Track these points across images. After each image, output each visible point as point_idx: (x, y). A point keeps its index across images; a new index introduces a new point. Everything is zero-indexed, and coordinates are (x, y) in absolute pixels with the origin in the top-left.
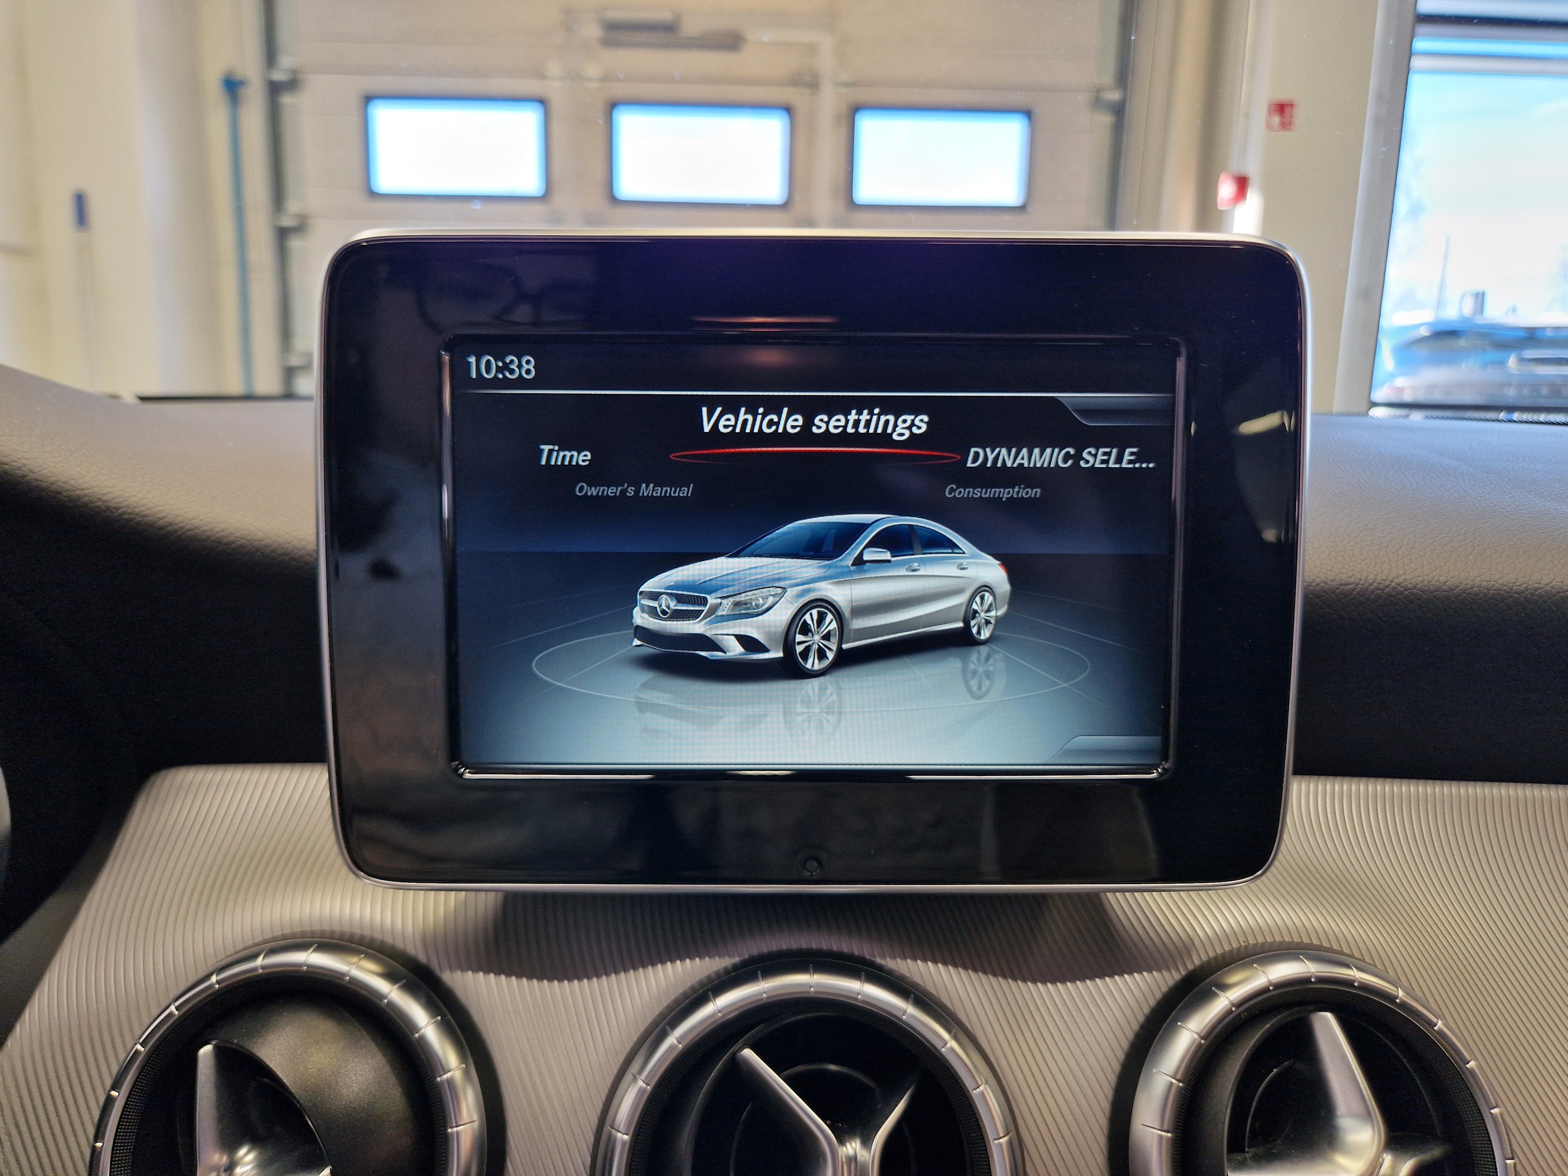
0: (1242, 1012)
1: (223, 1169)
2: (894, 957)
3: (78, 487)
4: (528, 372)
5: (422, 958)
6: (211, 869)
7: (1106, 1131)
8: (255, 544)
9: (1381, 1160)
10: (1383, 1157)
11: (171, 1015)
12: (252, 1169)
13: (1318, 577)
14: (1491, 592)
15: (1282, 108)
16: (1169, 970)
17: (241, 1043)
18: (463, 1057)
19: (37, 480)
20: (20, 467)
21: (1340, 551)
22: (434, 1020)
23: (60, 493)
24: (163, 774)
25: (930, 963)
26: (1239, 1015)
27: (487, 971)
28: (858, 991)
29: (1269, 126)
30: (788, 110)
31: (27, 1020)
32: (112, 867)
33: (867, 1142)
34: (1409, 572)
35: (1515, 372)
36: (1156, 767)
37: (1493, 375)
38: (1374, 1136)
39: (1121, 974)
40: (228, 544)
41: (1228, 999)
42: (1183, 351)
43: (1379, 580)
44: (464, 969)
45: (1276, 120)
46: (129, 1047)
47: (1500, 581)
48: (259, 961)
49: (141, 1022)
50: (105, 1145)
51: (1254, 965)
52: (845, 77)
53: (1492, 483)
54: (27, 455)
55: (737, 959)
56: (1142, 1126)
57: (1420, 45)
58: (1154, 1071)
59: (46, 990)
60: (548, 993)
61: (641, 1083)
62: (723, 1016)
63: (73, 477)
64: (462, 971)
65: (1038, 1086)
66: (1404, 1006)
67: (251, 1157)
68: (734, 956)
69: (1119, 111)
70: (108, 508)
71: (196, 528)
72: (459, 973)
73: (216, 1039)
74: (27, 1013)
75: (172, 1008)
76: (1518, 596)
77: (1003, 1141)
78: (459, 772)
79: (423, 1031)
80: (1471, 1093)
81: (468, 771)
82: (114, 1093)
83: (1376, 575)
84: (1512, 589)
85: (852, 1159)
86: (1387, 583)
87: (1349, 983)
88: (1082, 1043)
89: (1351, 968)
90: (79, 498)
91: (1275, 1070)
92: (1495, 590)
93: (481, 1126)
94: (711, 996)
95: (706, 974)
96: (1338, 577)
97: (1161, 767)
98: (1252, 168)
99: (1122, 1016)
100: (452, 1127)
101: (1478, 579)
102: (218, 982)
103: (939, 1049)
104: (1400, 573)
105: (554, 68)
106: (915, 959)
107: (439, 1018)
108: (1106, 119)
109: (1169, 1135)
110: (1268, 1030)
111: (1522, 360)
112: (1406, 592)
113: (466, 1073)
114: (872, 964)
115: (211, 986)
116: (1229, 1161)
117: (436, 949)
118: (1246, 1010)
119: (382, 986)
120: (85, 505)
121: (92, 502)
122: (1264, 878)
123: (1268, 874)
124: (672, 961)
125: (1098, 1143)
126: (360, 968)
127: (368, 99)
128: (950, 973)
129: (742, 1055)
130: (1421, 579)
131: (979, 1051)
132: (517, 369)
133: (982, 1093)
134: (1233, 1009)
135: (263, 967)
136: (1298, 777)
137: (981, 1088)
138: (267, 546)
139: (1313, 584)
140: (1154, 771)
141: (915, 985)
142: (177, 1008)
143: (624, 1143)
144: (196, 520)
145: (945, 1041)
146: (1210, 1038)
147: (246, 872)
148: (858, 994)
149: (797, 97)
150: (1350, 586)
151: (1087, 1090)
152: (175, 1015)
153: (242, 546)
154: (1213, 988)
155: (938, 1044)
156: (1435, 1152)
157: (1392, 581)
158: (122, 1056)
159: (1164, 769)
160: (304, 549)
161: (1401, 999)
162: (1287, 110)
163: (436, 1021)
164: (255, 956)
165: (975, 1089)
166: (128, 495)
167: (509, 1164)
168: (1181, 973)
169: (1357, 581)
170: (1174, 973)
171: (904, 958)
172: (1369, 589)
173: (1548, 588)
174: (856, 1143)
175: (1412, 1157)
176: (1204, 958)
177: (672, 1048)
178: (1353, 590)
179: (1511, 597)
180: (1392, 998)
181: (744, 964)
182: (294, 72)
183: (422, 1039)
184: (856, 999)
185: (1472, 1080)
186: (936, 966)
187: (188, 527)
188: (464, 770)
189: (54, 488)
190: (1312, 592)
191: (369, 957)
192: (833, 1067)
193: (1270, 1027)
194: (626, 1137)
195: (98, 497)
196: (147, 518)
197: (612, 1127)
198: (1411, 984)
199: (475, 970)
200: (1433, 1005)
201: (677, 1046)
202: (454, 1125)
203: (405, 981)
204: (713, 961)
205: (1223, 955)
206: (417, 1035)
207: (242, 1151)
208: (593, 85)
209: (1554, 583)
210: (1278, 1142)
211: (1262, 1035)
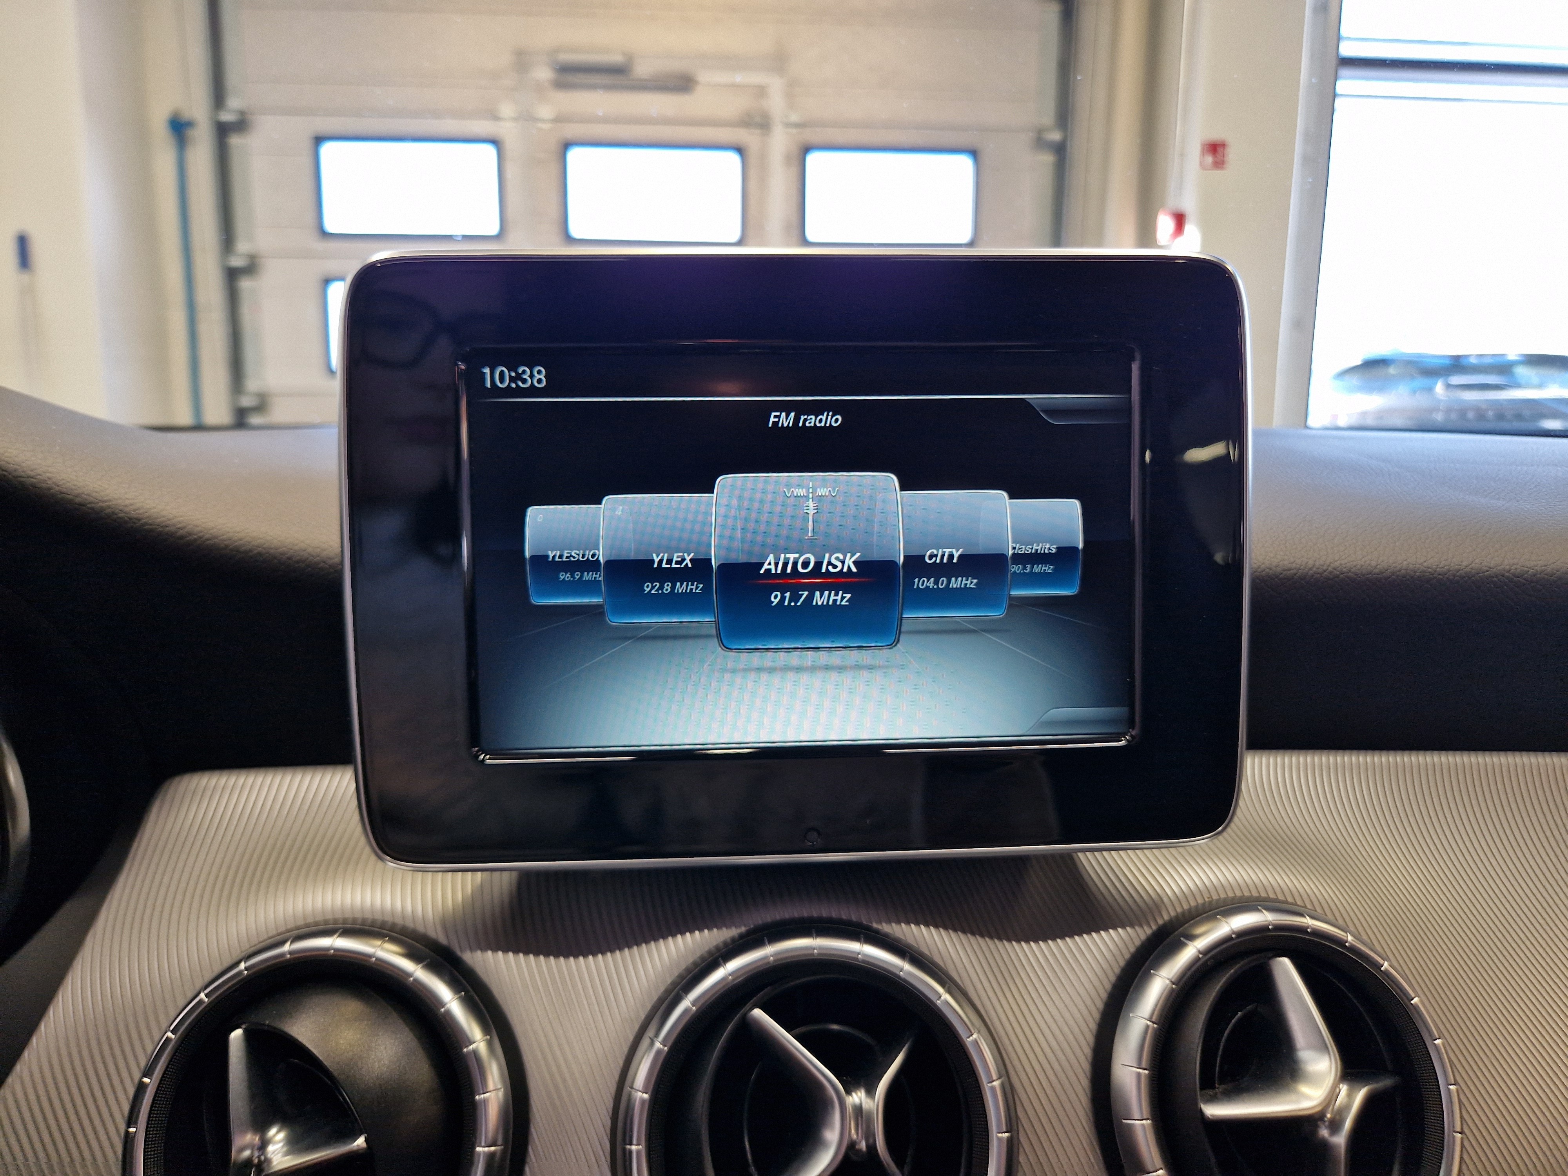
0: (1208, 960)
1: (256, 1147)
2: (889, 922)
3: (100, 498)
4: (540, 381)
5: (442, 940)
6: (229, 867)
7: (1088, 1074)
8: (272, 551)
9: (1338, 1090)
10: (1339, 1088)
11: (201, 1001)
12: (283, 1147)
13: (1263, 564)
14: (1417, 574)
15: (1215, 149)
16: (1141, 926)
17: (273, 1024)
18: (486, 1030)
19: (62, 493)
20: (46, 480)
21: (1281, 541)
22: (459, 996)
23: (84, 505)
24: (177, 780)
25: (922, 926)
26: (1206, 962)
27: (505, 951)
28: (858, 951)
29: (1202, 166)
30: (740, 150)
31: (52, 1018)
32: (130, 870)
33: (871, 1091)
34: (1343, 557)
35: (1442, 398)
36: (1124, 735)
37: (1421, 401)
38: (1331, 1067)
39: (1097, 931)
40: (246, 552)
41: (1196, 947)
42: (1138, 356)
43: (1317, 564)
44: (484, 949)
45: (1209, 159)
46: (157, 1037)
47: (1425, 564)
48: (287, 947)
49: (167, 1013)
50: (138, 1129)
51: (1218, 916)
52: (794, 118)
53: (1415, 480)
54: (50, 469)
55: (743, 929)
56: (1121, 1066)
57: (1342, 86)
58: (1131, 1015)
59: (70, 988)
60: (564, 968)
61: (658, 1045)
62: (733, 980)
63: (96, 490)
64: (481, 950)
65: (1025, 1035)
66: (1353, 949)
67: (281, 1135)
68: (740, 927)
69: (1061, 150)
70: (130, 519)
71: (215, 537)
72: (479, 953)
73: (245, 1023)
74: (51, 1011)
75: (202, 995)
76: (1442, 577)
77: (996, 1083)
78: (479, 759)
79: (448, 1006)
80: (1417, 1027)
81: (488, 757)
82: (146, 1080)
83: (1315, 561)
84: (1435, 571)
85: (858, 1110)
86: (1325, 568)
87: (1302, 930)
88: (1064, 995)
89: (1305, 917)
90: (102, 509)
91: (1240, 1013)
92: (1420, 572)
93: (506, 1094)
94: (721, 962)
95: (715, 943)
96: (1280, 563)
97: (1129, 734)
98: (1189, 204)
99: (1101, 969)
100: (479, 1094)
101: (1405, 563)
102: (246, 969)
103: (935, 1001)
104: (1336, 559)
105: (507, 110)
106: (908, 923)
107: (463, 993)
108: (1048, 158)
109: (1146, 1072)
110: (1231, 975)
111: (1449, 386)
112: (1341, 576)
113: (490, 1044)
114: (869, 928)
115: (241, 972)
116: (1201, 1095)
117: (456, 932)
118: (1212, 957)
119: (407, 965)
120: (109, 516)
121: (114, 513)
122: (1225, 834)
123: (1229, 830)
124: (683, 933)
125: (1082, 1086)
126: (383, 949)
127: (319, 140)
128: (941, 935)
129: (752, 1015)
130: (1354, 563)
131: (970, 1003)
132: (529, 379)
133: (976, 1042)
134: (1201, 956)
135: (290, 953)
136: (1252, 752)
137: (975, 1036)
138: (283, 554)
139: (1259, 570)
140: (1123, 739)
141: (909, 946)
142: (206, 996)
143: (643, 1101)
144: (215, 530)
145: (939, 994)
146: (1181, 984)
147: (265, 868)
148: (859, 954)
149: (749, 138)
150: (1292, 571)
151: (1071, 1037)
152: (204, 1002)
153: (260, 554)
154: (1182, 939)
155: (933, 997)
156: (1386, 1083)
157: (1329, 566)
158: (149, 1048)
159: (1131, 736)
160: (318, 556)
161: (1350, 943)
162: (1220, 150)
163: (460, 997)
164: (282, 943)
165: (969, 1037)
166: (148, 506)
167: (533, 1130)
168: (1152, 928)
169: (1298, 566)
170: (1145, 928)
171: (899, 922)
172: (1309, 574)
173: (1468, 569)
174: (861, 1092)
175: (1365, 1087)
176: (1173, 914)
177: (686, 1011)
178: (1295, 575)
179: (1435, 578)
180: (1341, 943)
181: (749, 933)
182: (242, 113)
183: (448, 1013)
184: (857, 959)
185: (1417, 1016)
186: (928, 929)
187: (207, 536)
188: (484, 756)
189: (78, 500)
190: (1257, 578)
191: (393, 940)
192: (835, 1027)
193: (1235, 972)
194: (646, 1096)
195: (120, 508)
196: (167, 528)
197: (632, 1088)
198: (1358, 930)
199: (495, 949)
200: (1379, 949)
201: (691, 1008)
202: (482, 1092)
203: (429, 960)
204: (721, 932)
205: (1190, 910)
206: (443, 1010)
207: (273, 1131)
208: (546, 126)
209: (1473, 565)
210: (1245, 1079)
211: (1226, 982)
